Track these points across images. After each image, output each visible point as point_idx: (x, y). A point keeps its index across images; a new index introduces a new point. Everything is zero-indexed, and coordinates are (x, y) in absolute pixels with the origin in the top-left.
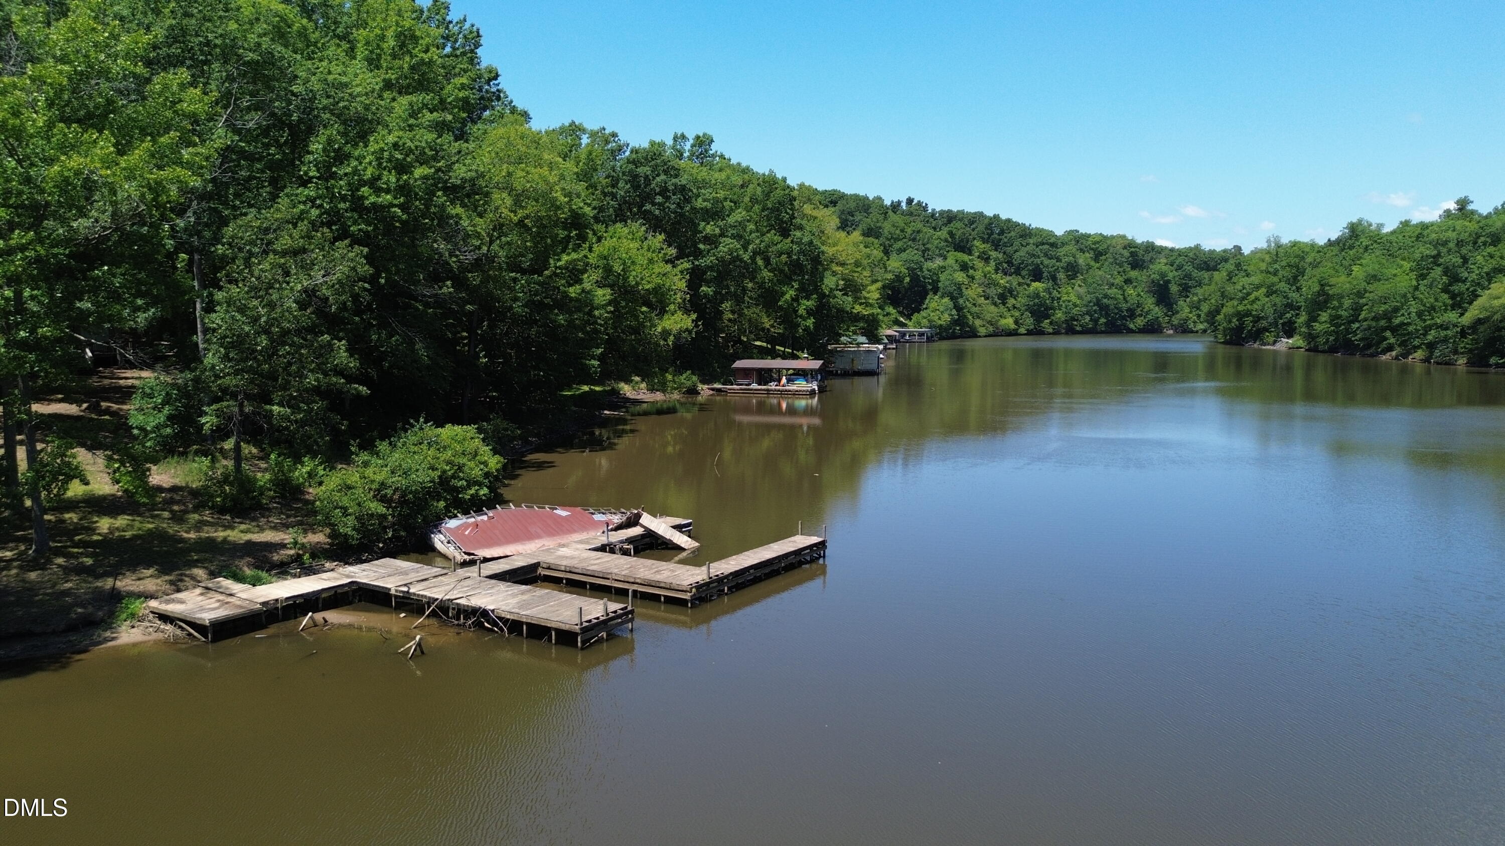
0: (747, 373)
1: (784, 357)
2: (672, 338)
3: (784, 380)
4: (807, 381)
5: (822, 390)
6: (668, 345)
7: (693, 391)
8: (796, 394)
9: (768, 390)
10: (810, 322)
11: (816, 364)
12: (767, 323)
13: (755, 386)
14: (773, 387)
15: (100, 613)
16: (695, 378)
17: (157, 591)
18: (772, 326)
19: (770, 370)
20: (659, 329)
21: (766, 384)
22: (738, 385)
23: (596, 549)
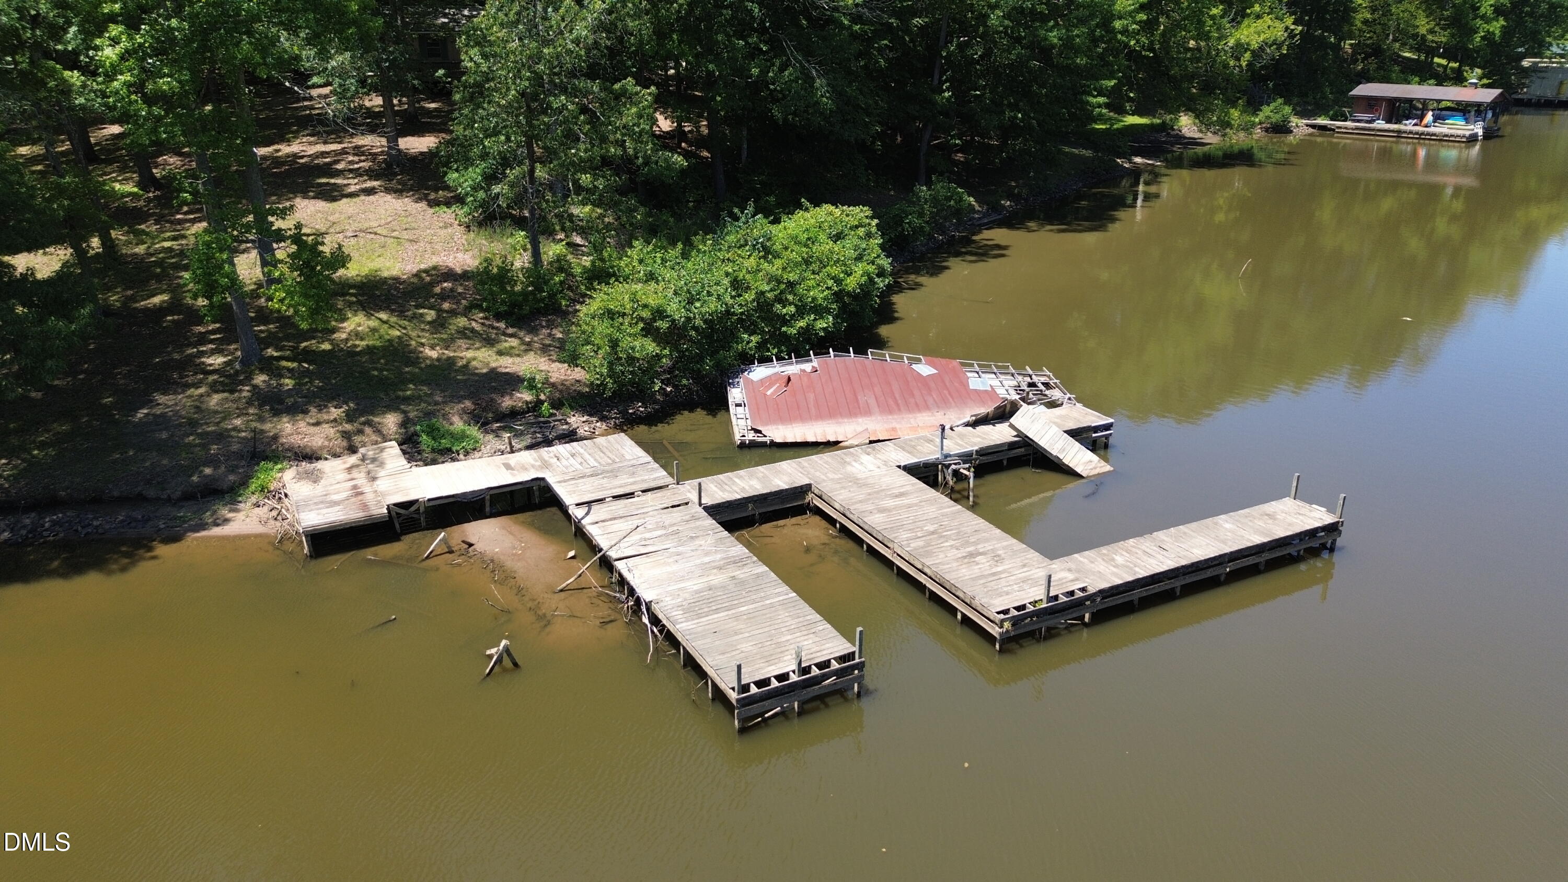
0: (1371, 104)
1: (1441, 79)
2: (1248, 55)
3: (1429, 117)
4: (1467, 121)
5: (1489, 135)
6: (1240, 66)
7: (1281, 129)
8: (1443, 139)
9: (1399, 132)
10: (1496, 27)
11: (1488, 95)
12: (1423, 25)
13: (1380, 124)
14: (1410, 128)
15: (232, 478)
16: (1287, 109)
17: (322, 448)
18: (1431, 31)
19: (1410, 101)
20: (1232, 42)
21: (1398, 122)
22: (1354, 121)
23: (911, 470)
